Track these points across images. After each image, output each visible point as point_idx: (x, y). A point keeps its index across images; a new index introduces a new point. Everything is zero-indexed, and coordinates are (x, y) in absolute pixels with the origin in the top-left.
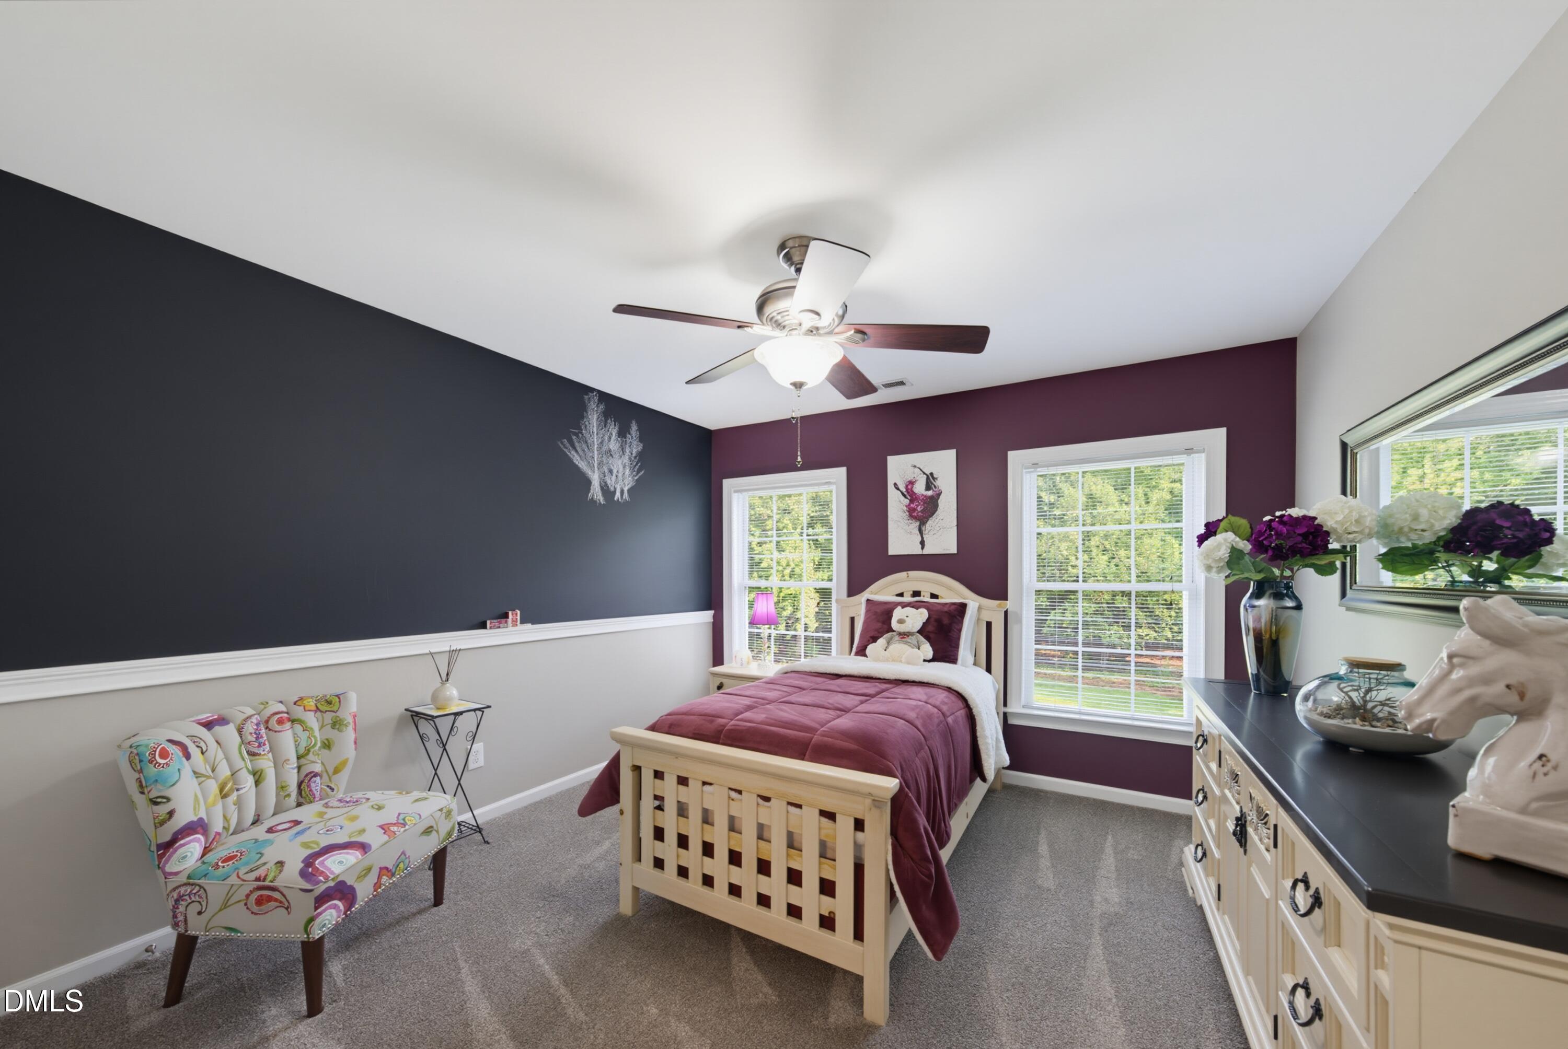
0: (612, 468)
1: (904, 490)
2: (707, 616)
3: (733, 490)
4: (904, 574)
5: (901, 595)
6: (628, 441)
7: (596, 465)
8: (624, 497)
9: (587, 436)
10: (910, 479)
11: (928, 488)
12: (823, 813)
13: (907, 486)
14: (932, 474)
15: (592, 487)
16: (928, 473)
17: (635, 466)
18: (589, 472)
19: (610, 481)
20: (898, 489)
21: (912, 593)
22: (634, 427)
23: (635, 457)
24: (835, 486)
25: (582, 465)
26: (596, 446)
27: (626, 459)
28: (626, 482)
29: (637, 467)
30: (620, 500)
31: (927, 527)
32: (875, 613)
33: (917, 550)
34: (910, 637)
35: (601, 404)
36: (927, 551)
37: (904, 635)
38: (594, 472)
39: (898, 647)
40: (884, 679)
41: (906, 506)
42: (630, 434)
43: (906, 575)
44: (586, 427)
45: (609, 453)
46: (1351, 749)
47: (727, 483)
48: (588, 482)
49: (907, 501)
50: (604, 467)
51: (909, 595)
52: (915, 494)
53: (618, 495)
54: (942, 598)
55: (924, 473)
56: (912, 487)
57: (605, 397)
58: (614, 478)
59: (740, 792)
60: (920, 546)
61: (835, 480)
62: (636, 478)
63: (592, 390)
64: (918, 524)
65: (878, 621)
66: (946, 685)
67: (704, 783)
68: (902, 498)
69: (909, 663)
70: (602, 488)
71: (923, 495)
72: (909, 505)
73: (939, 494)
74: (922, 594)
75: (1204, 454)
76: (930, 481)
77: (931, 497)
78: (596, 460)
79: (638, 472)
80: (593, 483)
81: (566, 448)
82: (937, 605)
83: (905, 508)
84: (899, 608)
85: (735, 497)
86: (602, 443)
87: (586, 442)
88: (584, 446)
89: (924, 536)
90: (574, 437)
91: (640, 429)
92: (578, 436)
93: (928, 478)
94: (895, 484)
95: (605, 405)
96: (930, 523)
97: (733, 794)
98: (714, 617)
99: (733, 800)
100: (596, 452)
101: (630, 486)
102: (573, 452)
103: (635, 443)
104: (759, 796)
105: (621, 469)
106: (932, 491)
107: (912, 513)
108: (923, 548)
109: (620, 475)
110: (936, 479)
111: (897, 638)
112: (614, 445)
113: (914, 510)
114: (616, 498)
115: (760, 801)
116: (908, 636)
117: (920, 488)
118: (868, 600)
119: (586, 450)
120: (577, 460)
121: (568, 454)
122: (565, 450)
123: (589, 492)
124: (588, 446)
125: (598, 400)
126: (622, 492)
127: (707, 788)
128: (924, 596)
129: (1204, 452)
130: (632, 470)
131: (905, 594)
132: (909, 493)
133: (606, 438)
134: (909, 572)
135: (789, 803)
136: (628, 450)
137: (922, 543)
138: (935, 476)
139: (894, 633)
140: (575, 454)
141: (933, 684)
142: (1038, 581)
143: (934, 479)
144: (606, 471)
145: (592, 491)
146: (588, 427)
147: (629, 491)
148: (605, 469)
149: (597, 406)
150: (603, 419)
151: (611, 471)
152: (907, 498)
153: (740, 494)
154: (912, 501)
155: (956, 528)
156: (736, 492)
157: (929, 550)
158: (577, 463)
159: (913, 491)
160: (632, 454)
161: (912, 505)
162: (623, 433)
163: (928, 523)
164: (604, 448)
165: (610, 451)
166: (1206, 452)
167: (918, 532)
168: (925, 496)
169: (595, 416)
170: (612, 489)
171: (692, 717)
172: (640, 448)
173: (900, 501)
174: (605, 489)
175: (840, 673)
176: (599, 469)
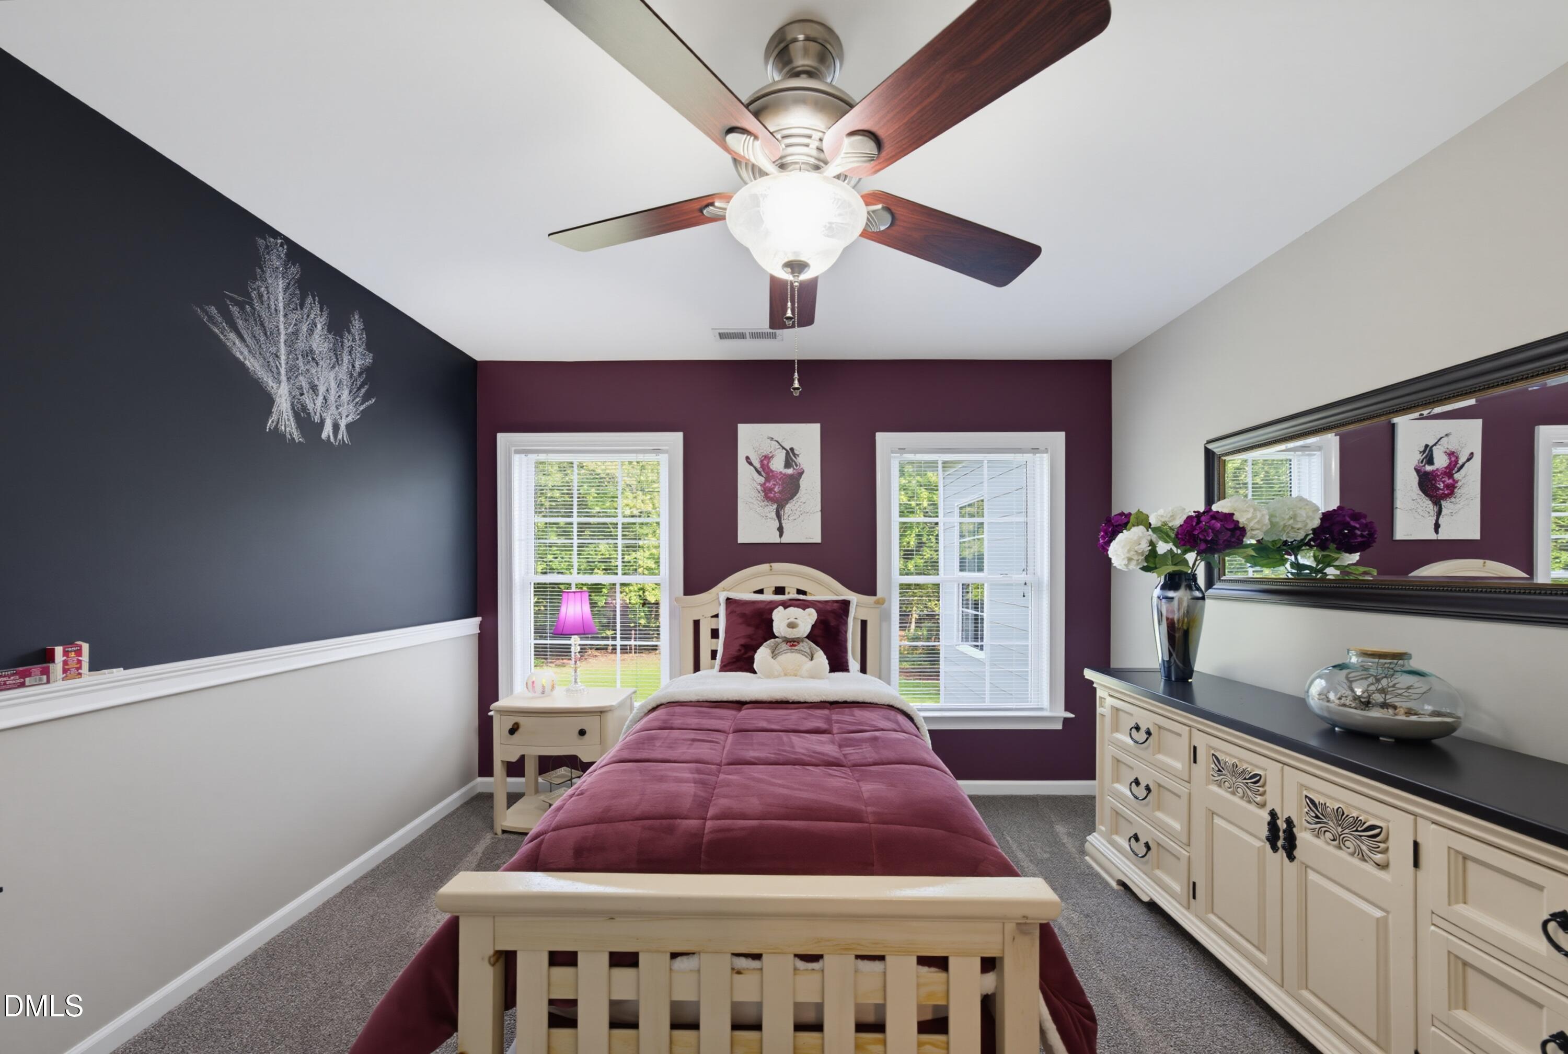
0: (316, 382)
1: (758, 465)
2: (471, 626)
3: (513, 449)
4: (764, 567)
5: (761, 592)
6: (347, 344)
7: (283, 371)
8: (340, 437)
9: (265, 314)
10: (765, 453)
11: (788, 464)
12: (923, 961)
13: (761, 461)
14: (792, 449)
15: (274, 409)
16: (788, 449)
17: (359, 389)
18: (268, 381)
19: (314, 405)
20: (751, 464)
21: (774, 589)
22: (357, 324)
23: (360, 374)
24: (666, 456)
25: (253, 364)
26: (283, 338)
27: (343, 372)
28: (344, 410)
29: (363, 390)
30: (332, 439)
31: (786, 512)
32: (743, 615)
33: (774, 538)
34: (801, 644)
35: (294, 264)
36: (785, 539)
37: (793, 642)
38: (279, 382)
39: (790, 658)
40: (805, 702)
41: (761, 485)
42: (349, 332)
43: (769, 568)
44: (260, 296)
45: (309, 355)
46: (1381, 738)
47: (504, 440)
48: (268, 401)
49: (761, 480)
50: (301, 378)
51: (771, 592)
52: (772, 471)
53: (327, 431)
54: (811, 594)
55: (783, 448)
56: (768, 463)
57: (296, 253)
58: (320, 400)
59: (757, 957)
60: (778, 533)
61: (667, 448)
62: (361, 408)
63: (275, 234)
64: (775, 506)
65: (749, 625)
66: (887, 703)
67: (674, 956)
68: (756, 475)
69: (812, 677)
70: (296, 414)
71: (781, 473)
72: (765, 484)
73: (801, 474)
74: (787, 591)
75: (1045, 455)
76: (791, 457)
77: (791, 476)
78: (283, 362)
79: (366, 398)
80: (278, 400)
81: (215, 324)
82: (818, 604)
83: (759, 487)
84: (781, 608)
85: (517, 459)
86: (296, 333)
87: (262, 324)
88: (258, 330)
89: (783, 521)
90: (235, 310)
91: (367, 328)
92: (242, 308)
93: (787, 453)
94: (747, 458)
95: (300, 265)
96: (789, 507)
97: (742, 963)
98: (481, 626)
99: (739, 973)
100: (282, 345)
101: (350, 419)
102: (232, 336)
103: (360, 350)
104: (796, 956)
105: (333, 385)
106: (792, 469)
107: (767, 494)
108: (781, 535)
109: (332, 398)
110: (798, 455)
111: (784, 646)
112: (320, 342)
113: (771, 490)
114: (324, 436)
115: (801, 964)
116: (798, 643)
117: (778, 464)
118: (728, 599)
119: (263, 338)
120: (240, 351)
121: (222, 337)
122: (212, 327)
123: (270, 413)
124: (266, 334)
125: (286, 254)
126: (336, 427)
127: (680, 963)
128: (789, 593)
129: (1047, 452)
130: (353, 393)
131: (765, 591)
132: (764, 468)
133: (304, 328)
134: (772, 564)
135: (858, 957)
136: (346, 358)
137: (781, 530)
138: (796, 452)
139: (777, 639)
140: (237, 342)
141: (870, 703)
142: (901, 574)
143: (795, 455)
144: (306, 386)
145: (274, 417)
146: (265, 297)
147: (348, 426)
148: (303, 382)
149: (285, 266)
150: (298, 292)
151: (314, 388)
152: (762, 476)
153: (523, 455)
154: (767, 479)
155: (819, 514)
156: (517, 452)
157: (789, 537)
158: (241, 358)
159: (769, 468)
160: (353, 367)
161: (767, 484)
162: (337, 327)
163: (787, 506)
164: (301, 345)
165: (312, 351)
166: (1049, 452)
167: (775, 517)
168: (785, 475)
169: (281, 284)
170: (317, 419)
171: (622, 826)
172: (369, 360)
173: (754, 480)
174: (302, 416)
175: (743, 699)
176: (289, 379)
